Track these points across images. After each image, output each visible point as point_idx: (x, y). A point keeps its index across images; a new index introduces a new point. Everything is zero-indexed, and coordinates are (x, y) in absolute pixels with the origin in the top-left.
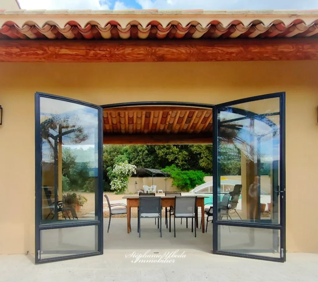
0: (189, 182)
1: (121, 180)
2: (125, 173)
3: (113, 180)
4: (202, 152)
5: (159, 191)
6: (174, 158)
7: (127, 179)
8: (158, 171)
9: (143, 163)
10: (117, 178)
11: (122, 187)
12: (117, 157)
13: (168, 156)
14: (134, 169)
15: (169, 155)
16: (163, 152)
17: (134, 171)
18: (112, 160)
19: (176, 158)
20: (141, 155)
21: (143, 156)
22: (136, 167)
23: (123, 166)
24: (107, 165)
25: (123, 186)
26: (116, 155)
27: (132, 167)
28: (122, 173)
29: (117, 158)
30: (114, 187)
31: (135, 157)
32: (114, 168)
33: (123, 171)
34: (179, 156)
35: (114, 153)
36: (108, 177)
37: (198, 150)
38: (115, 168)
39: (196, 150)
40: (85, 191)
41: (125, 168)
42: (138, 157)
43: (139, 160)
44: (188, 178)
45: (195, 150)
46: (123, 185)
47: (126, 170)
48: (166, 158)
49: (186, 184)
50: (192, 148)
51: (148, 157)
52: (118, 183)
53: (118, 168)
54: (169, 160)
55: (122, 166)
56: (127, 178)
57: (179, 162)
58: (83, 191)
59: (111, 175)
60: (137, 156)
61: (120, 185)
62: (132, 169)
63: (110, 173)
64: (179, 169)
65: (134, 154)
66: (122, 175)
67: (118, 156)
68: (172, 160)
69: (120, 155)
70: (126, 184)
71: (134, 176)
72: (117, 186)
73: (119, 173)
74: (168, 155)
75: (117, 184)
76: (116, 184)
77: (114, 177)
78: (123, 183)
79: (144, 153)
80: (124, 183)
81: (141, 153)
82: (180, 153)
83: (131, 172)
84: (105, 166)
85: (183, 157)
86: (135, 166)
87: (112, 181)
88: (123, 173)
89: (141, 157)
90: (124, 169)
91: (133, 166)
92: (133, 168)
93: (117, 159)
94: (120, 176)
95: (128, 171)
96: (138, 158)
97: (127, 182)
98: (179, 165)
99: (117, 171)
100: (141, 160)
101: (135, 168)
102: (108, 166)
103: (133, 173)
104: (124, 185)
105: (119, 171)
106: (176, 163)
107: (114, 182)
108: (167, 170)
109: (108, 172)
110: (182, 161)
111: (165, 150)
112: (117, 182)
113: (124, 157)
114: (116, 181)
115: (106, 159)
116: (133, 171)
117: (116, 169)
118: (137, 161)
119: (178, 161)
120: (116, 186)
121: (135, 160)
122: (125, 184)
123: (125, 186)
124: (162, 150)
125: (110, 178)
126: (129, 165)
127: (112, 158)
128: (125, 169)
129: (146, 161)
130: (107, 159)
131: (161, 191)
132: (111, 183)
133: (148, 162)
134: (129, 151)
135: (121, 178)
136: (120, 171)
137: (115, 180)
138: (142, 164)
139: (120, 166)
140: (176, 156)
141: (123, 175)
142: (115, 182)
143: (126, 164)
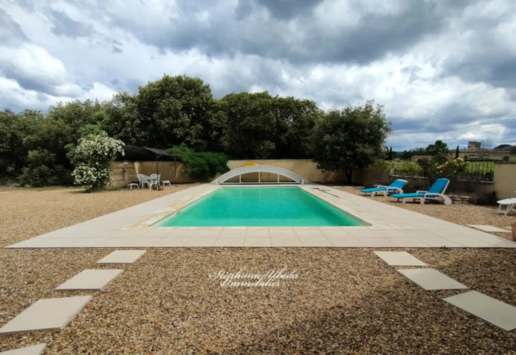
0: (207, 168)
1: (96, 166)
2: (103, 153)
3: (78, 166)
4: (224, 126)
5: (164, 182)
6: (184, 132)
7: (108, 164)
8: (164, 152)
9: (134, 140)
10: (86, 163)
11: (98, 178)
12: (84, 127)
13: (175, 130)
14: (120, 147)
15: (177, 129)
16: (168, 123)
17: (122, 151)
18: (74, 132)
19: (187, 134)
20: (129, 126)
21: (132, 126)
22: (124, 144)
23: (98, 142)
24: (66, 140)
25: (100, 177)
26: (82, 125)
27: (117, 143)
28: (95, 154)
29: (83, 129)
30: (81, 180)
31: (119, 128)
32: (79, 144)
33: (97, 150)
34: (192, 132)
35: (78, 120)
36: (68, 161)
37: (218, 123)
38: (81, 144)
39: (216, 124)
40: (23, 186)
41: (102, 144)
42: (123, 130)
43: (125, 134)
44: (206, 162)
45: (214, 123)
46: (100, 175)
47: (104, 148)
48: (173, 132)
49: (204, 171)
50: (209, 120)
51: (141, 130)
52: (89, 172)
53: (87, 145)
54: (177, 136)
55: (96, 140)
56: (108, 162)
57: (192, 140)
58: (18, 185)
59: (74, 158)
60: (122, 128)
61: (93, 176)
62: (117, 147)
63: (71, 153)
64: (192, 150)
65: (116, 123)
66: (97, 157)
67: (86, 125)
68: (181, 136)
69: (89, 125)
70: (106, 174)
71: (120, 158)
72: (88, 178)
73: (91, 154)
74: (175, 127)
75: (87, 173)
76: (85, 173)
77: (81, 160)
78: (99, 173)
79: (135, 123)
80: (102, 171)
81: (128, 123)
82: (192, 127)
83: (115, 152)
84: (61, 142)
85: (197, 132)
86: (122, 142)
87: (76, 168)
88: (99, 153)
89: (129, 129)
90: (101, 146)
91: (117, 141)
92: (119, 145)
93: (84, 131)
94: (92, 160)
95: (108, 150)
96: (125, 131)
97: (107, 170)
98: (192, 143)
99: (85, 151)
100: (130, 134)
101: (123, 146)
102: (67, 143)
103: (119, 153)
104: (102, 175)
105: (89, 149)
106: (187, 140)
107: (79, 169)
108: (175, 150)
109: (68, 152)
110: (196, 138)
111: (170, 120)
112: (87, 171)
113: (97, 128)
114: (84, 168)
115: (63, 131)
116: (120, 151)
117: (83, 146)
118: (123, 136)
119: (190, 138)
120: (84, 177)
121: (119, 133)
122: (104, 173)
123: (104, 178)
124: (166, 119)
125: (72, 162)
126: (109, 140)
127: (73, 129)
128: (103, 146)
129: (137, 135)
130: (65, 130)
131: (168, 182)
132: (75, 171)
133: (142, 137)
134: (105, 119)
135: (95, 163)
136: (92, 150)
137: (82, 166)
138: (131, 140)
139: (92, 142)
140: (187, 130)
141: (99, 158)
142: (82, 171)
143: (103, 137)
